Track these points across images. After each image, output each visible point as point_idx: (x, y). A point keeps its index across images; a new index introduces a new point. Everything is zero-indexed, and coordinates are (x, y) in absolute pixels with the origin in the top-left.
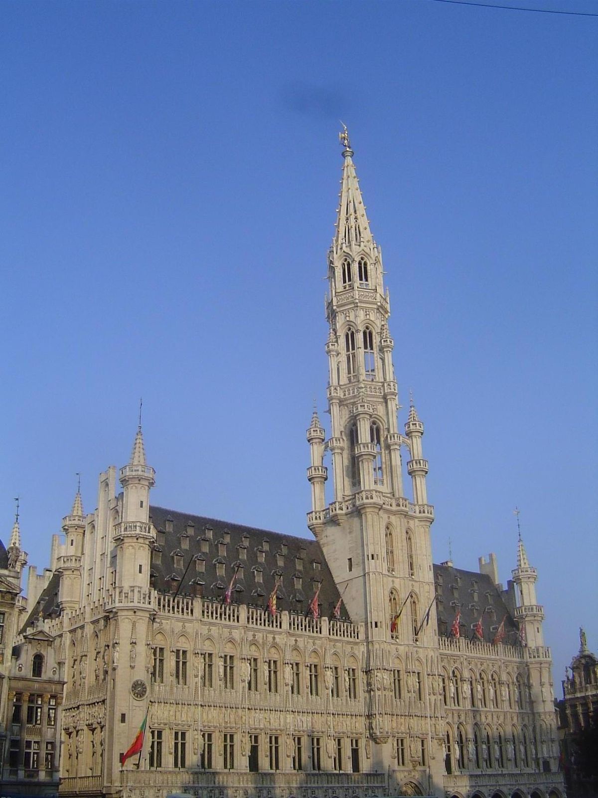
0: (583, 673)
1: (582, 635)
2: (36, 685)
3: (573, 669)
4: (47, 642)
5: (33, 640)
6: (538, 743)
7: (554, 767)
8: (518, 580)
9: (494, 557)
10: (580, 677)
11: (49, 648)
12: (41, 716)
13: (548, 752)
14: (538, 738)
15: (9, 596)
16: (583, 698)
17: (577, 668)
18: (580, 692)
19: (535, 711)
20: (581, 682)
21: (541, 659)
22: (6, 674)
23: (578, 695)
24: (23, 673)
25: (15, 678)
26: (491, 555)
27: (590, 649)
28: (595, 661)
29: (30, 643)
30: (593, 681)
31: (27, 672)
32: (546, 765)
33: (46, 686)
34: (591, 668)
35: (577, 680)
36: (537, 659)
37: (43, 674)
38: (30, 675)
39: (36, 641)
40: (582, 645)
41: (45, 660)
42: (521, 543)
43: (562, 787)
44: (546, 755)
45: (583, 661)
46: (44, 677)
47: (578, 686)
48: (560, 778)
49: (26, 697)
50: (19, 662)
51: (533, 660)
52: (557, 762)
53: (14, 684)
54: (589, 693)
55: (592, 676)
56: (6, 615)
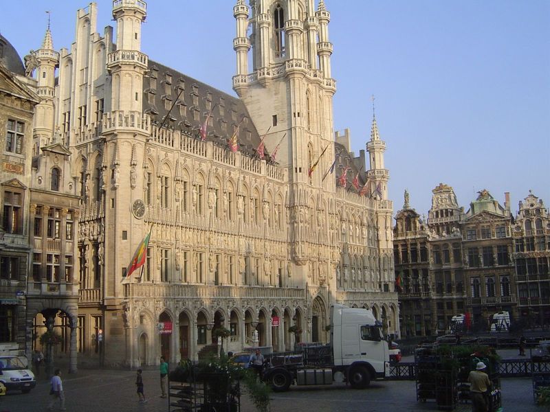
0: (404, 223)
1: (406, 195)
2: (55, 199)
3: (397, 219)
4: (63, 156)
5: (51, 153)
6: (382, 272)
7: (392, 288)
8: (371, 150)
9: (349, 131)
10: (402, 225)
11: (66, 162)
12: (59, 230)
13: (389, 277)
14: (382, 267)
15: (28, 105)
16: (404, 240)
17: (400, 218)
18: (401, 236)
19: (380, 247)
20: (402, 229)
21: (387, 209)
22: (27, 185)
23: (400, 238)
24: (42, 186)
25: (37, 191)
27: (411, 207)
28: (416, 215)
29: (48, 155)
30: (412, 229)
31: (47, 184)
32: (386, 286)
33: (64, 199)
34: (412, 220)
35: (400, 228)
36: (384, 209)
37: (60, 188)
38: (49, 188)
39: (54, 154)
40: (406, 202)
41: (62, 174)
43: (397, 303)
44: (387, 280)
45: (406, 214)
46: (61, 191)
47: (400, 232)
48: (396, 297)
49: (46, 211)
50: (39, 174)
51: (381, 209)
52: (393, 284)
53: (36, 196)
54: (409, 237)
55: (412, 225)
56: (26, 125)
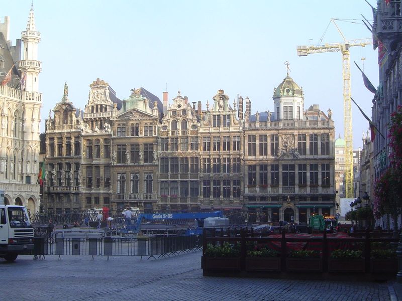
0: (62, 116)
1: (66, 88)
3: (55, 112)
6: (25, 163)
7: (34, 180)
8: (25, 40)
9: (9, 19)
10: (60, 118)
13: (31, 169)
14: (25, 159)
16: (60, 133)
17: (59, 111)
18: (58, 129)
19: (25, 139)
20: (60, 122)
21: (35, 101)
23: (56, 131)
26: (6, 18)
27: (69, 100)
28: (73, 108)
30: (69, 122)
32: (28, 179)
34: (69, 113)
35: (57, 121)
36: (31, 101)
40: (65, 95)
42: (32, 12)
43: (37, 195)
44: (29, 172)
45: (64, 107)
47: (57, 125)
48: (38, 189)
51: (28, 101)
52: (37, 177)
54: (65, 131)
55: (69, 118)
